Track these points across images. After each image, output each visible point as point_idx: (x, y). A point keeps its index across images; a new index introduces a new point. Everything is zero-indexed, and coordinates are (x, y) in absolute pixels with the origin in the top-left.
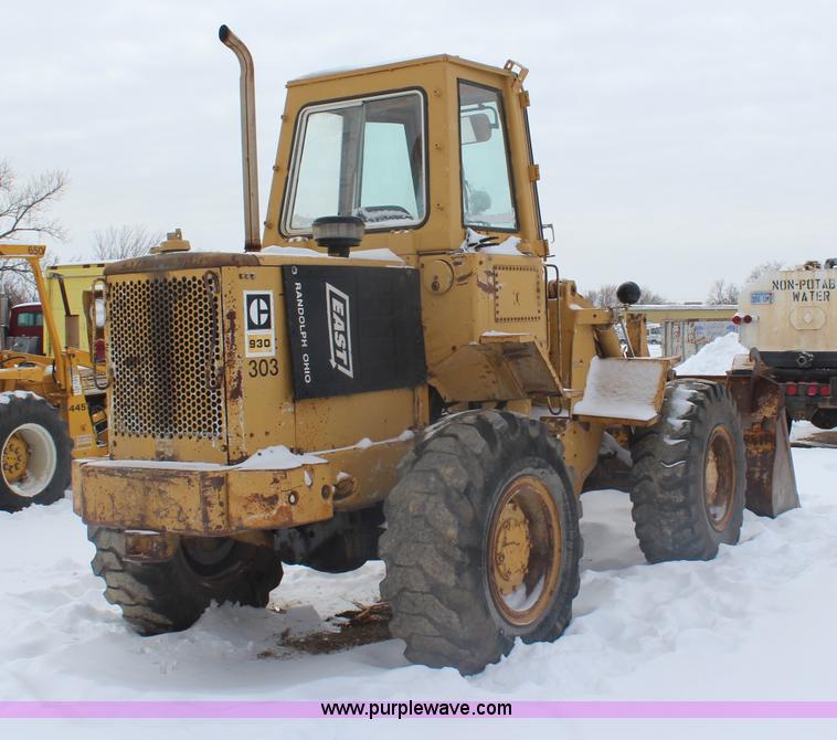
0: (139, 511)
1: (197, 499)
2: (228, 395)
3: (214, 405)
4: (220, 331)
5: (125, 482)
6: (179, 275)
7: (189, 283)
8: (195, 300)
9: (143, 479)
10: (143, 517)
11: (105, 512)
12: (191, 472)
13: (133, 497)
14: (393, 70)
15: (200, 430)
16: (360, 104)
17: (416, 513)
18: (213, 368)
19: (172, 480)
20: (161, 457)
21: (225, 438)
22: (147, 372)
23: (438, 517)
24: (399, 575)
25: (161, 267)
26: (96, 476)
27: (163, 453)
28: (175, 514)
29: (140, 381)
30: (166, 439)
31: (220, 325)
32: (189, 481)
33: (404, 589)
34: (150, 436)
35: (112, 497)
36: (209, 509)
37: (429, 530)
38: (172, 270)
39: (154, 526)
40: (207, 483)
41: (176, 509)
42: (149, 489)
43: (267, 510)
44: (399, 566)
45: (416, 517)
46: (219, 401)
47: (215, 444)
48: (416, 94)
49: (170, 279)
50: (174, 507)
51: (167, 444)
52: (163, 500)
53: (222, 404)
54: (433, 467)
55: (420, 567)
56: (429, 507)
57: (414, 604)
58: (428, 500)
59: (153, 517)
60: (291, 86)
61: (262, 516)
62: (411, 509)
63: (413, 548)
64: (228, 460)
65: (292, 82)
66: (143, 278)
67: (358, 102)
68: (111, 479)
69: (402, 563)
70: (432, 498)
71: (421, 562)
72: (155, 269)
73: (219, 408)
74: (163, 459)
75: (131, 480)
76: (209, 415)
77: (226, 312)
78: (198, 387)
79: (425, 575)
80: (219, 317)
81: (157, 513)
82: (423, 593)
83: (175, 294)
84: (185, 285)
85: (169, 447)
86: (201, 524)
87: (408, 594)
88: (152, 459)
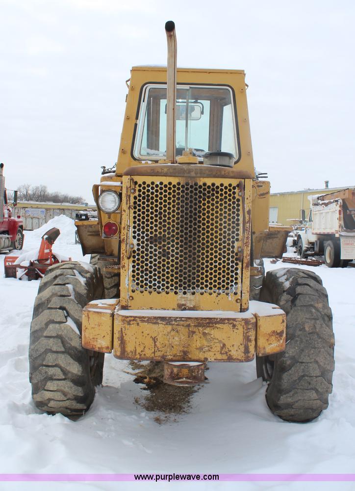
0: (182, 348)
1: (240, 338)
2: (245, 265)
3: (232, 272)
4: (241, 222)
5: (169, 328)
6: (209, 181)
7: (217, 187)
8: (221, 200)
9: (189, 326)
10: (185, 353)
11: (146, 349)
12: (234, 320)
13: (176, 339)
14: (210, 73)
15: (219, 288)
16: (188, 88)
17: (311, 331)
18: (233, 247)
19: (217, 325)
20: (181, 307)
21: (239, 293)
22: (174, 248)
23: (324, 333)
24: (302, 367)
25: (193, 174)
26: (138, 324)
27: (183, 305)
28: (219, 349)
29: (165, 254)
30: (189, 295)
31: (241, 218)
32: (234, 326)
33: (303, 376)
34: (164, 293)
35: (155, 340)
36: (249, 343)
37: (320, 340)
38: (204, 177)
39: (195, 358)
40: (250, 327)
41: (219, 346)
42: (194, 332)
43: (279, 341)
44: (302, 363)
45: (311, 333)
46: (237, 269)
47: (232, 298)
48: (227, 89)
49: (201, 184)
50: (218, 345)
51: (189, 299)
52: (206, 340)
53: (239, 272)
54: (309, 303)
55: (317, 362)
56: (318, 326)
57: (310, 384)
58: (316, 323)
59: (197, 352)
60: (135, 70)
61: (276, 344)
62: (307, 329)
63: (312, 352)
64: (241, 309)
65: (137, 67)
66: (174, 181)
67: (187, 87)
68: (155, 327)
69: (304, 361)
70: (318, 322)
71: (318, 359)
72: (186, 175)
73: (236, 274)
74: (185, 309)
75: (174, 326)
76: (228, 279)
77: (247, 209)
78: (220, 259)
79: (319, 366)
80: (241, 213)
81: (201, 349)
82: (316, 377)
83: (204, 194)
84: (213, 188)
85: (190, 300)
86: (243, 354)
87: (306, 378)
88: (174, 309)
